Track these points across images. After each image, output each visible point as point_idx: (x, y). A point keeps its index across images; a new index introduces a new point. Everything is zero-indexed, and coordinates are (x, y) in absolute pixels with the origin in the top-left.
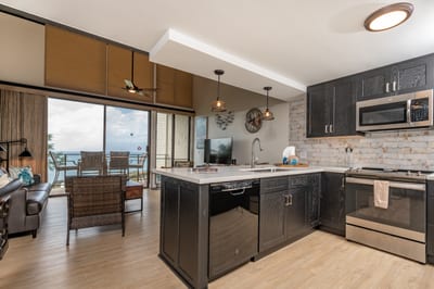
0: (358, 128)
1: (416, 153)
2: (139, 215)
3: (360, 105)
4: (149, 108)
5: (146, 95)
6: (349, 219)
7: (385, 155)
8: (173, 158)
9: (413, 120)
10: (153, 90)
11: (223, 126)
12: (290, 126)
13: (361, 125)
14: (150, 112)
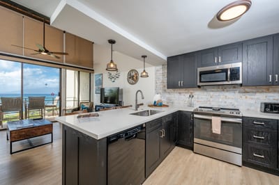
0: (199, 84)
1: (229, 98)
2: (50, 146)
3: (200, 69)
4: (61, 67)
5: (57, 57)
6: (196, 140)
7: (211, 99)
8: (79, 101)
9: (231, 80)
10: (63, 54)
11: (113, 80)
12: (156, 81)
13: (200, 82)
14: (61, 69)
